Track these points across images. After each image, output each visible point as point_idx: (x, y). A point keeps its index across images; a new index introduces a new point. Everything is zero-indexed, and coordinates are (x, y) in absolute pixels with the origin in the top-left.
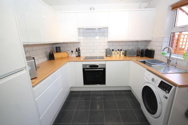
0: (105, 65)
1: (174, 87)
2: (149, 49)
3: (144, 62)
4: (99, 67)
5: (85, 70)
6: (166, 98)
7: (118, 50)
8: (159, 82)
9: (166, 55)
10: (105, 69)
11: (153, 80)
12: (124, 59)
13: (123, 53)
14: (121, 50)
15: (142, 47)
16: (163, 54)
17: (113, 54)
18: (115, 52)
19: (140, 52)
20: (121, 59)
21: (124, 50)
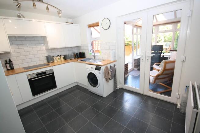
0: (52, 70)
1: (101, 67)
2: (81, 52)
3: (82, 61)
4: (47, 73)
5: (32, 80)
6: (100, 73)
7: (58, 56)
8: (95, 67)
9: (92, 54)
10: (53, 73)
11: (92, 68)
12: (65, 63)
13: (63, 58)
14: (60, 56)
15: (76, 51)
16: (90, 54)
17: (55, 60)
18: (56, 58)
19: (75, 55)
20: (63, 62)
21: (63, 55)
